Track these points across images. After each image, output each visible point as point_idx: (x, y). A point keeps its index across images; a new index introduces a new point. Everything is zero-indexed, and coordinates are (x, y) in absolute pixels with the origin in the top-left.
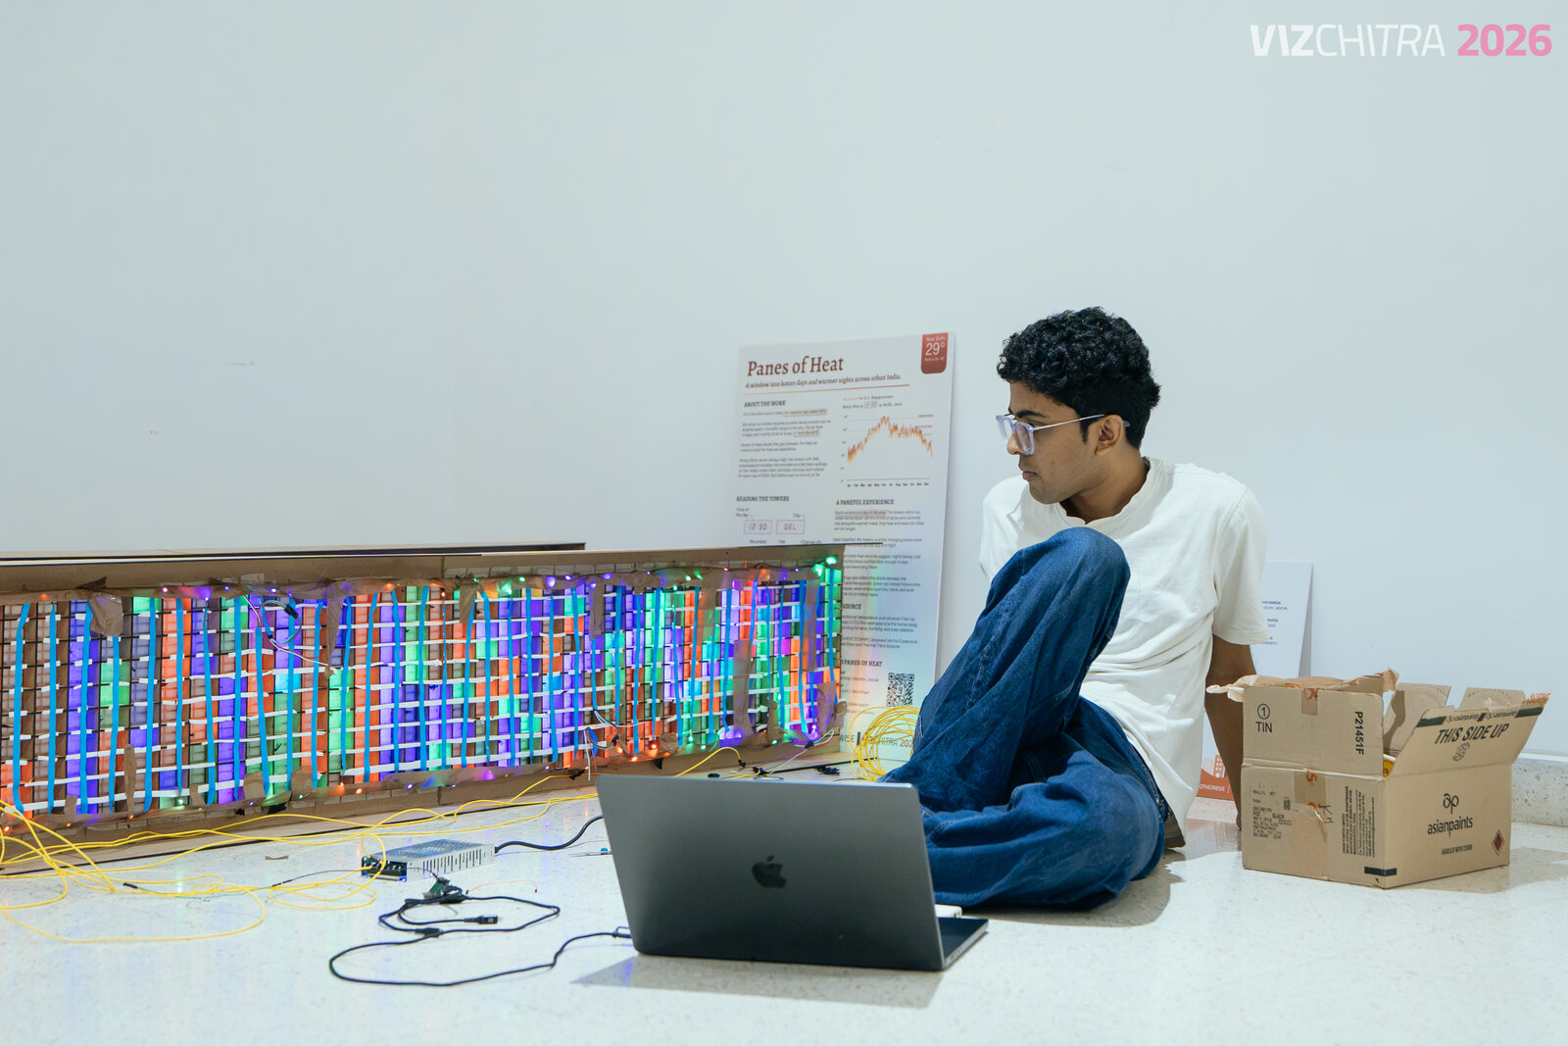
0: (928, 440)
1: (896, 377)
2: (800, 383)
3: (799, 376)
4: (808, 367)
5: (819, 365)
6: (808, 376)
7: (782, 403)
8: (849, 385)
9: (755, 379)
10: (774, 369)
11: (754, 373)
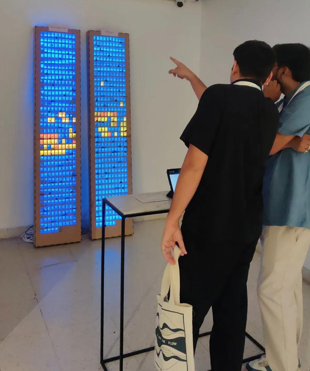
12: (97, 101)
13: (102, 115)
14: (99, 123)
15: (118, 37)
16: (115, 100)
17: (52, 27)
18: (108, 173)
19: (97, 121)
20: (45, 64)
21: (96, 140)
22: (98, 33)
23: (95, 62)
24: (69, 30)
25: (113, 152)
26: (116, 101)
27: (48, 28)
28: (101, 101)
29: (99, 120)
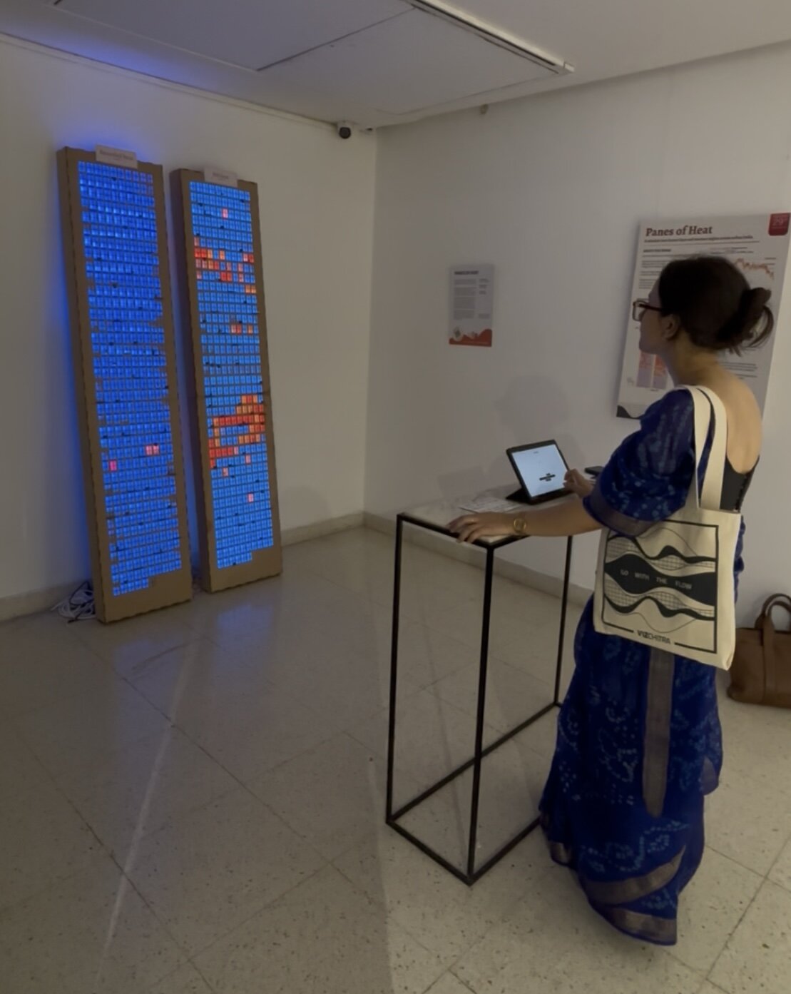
0: (771, 271)
1: (750, 237)
2: (682, 240)
3: (682, 237)
4: (688, 230)
5: (694, 230)
6: (687, 236)
7: (669, 250)
8: (715, 241)
9: (651, 237)
10: (662, 232)
11: (650, 234)
12: (204, 322)
13: (216, 352)
14: (211, 368)
15: (239, 189)
16: (238, 320)
17: (102, 152)
18: (234, 466)
19: (207, 364)
20: (92, 238)
21: (208, 402)
22: (198, 175)
23: (195, 239)
24: (140, 163)
25: (240, 425)
26: (241, 322)
27: (94, 154)
28: (212, 323)
29: (211, 362)
